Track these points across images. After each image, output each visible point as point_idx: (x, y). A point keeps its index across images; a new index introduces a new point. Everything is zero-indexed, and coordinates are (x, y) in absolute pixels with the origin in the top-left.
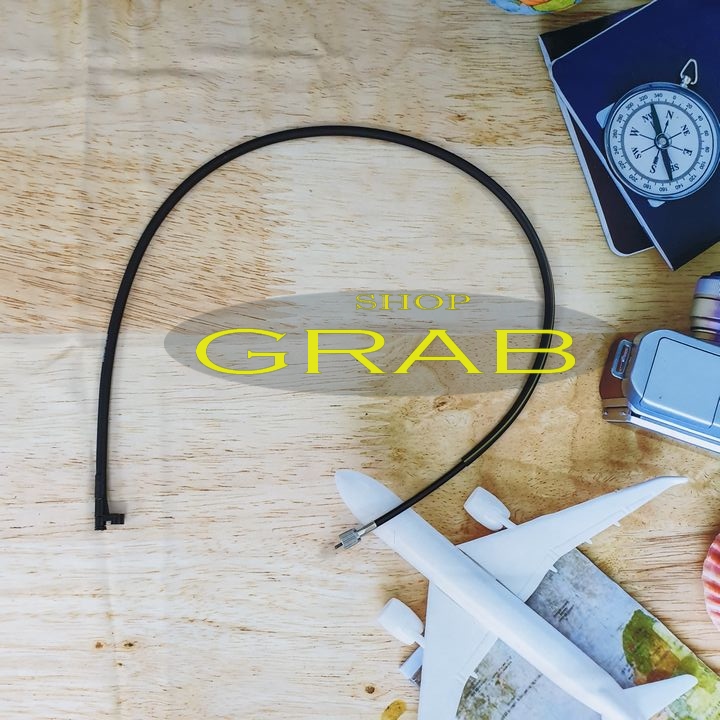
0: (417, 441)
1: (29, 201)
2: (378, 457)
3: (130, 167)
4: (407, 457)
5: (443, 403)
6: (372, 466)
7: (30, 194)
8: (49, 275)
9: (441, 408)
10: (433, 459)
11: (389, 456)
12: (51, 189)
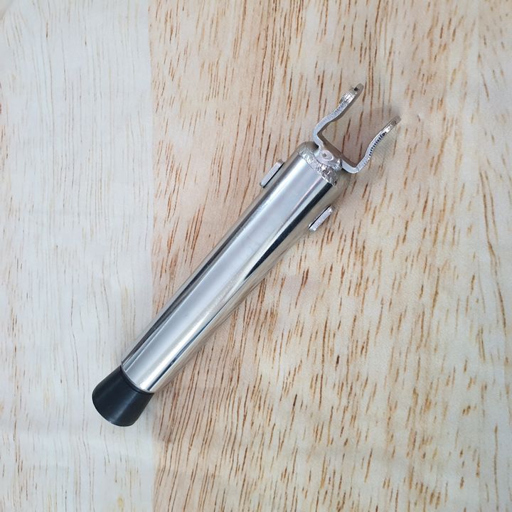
1: (347, 250)
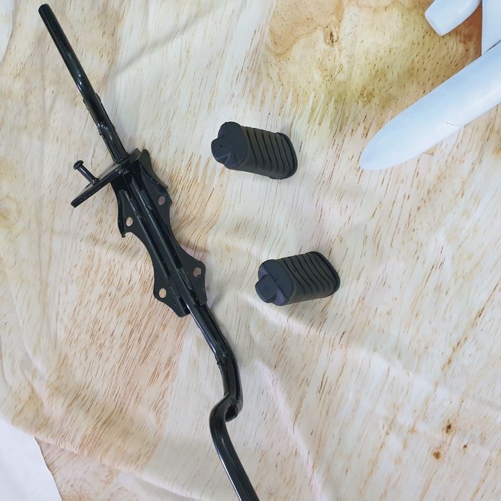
0: (359, 72)
2: (361, 118)
3: (91, 257)
4: (370, 88)
5: (331, 35)
6: (367, 127)
7: (92, 335)
8: (143, 343)
9: (335, 38)
10: (381, 59)
11: (364, 106)
12: (93, 319)
